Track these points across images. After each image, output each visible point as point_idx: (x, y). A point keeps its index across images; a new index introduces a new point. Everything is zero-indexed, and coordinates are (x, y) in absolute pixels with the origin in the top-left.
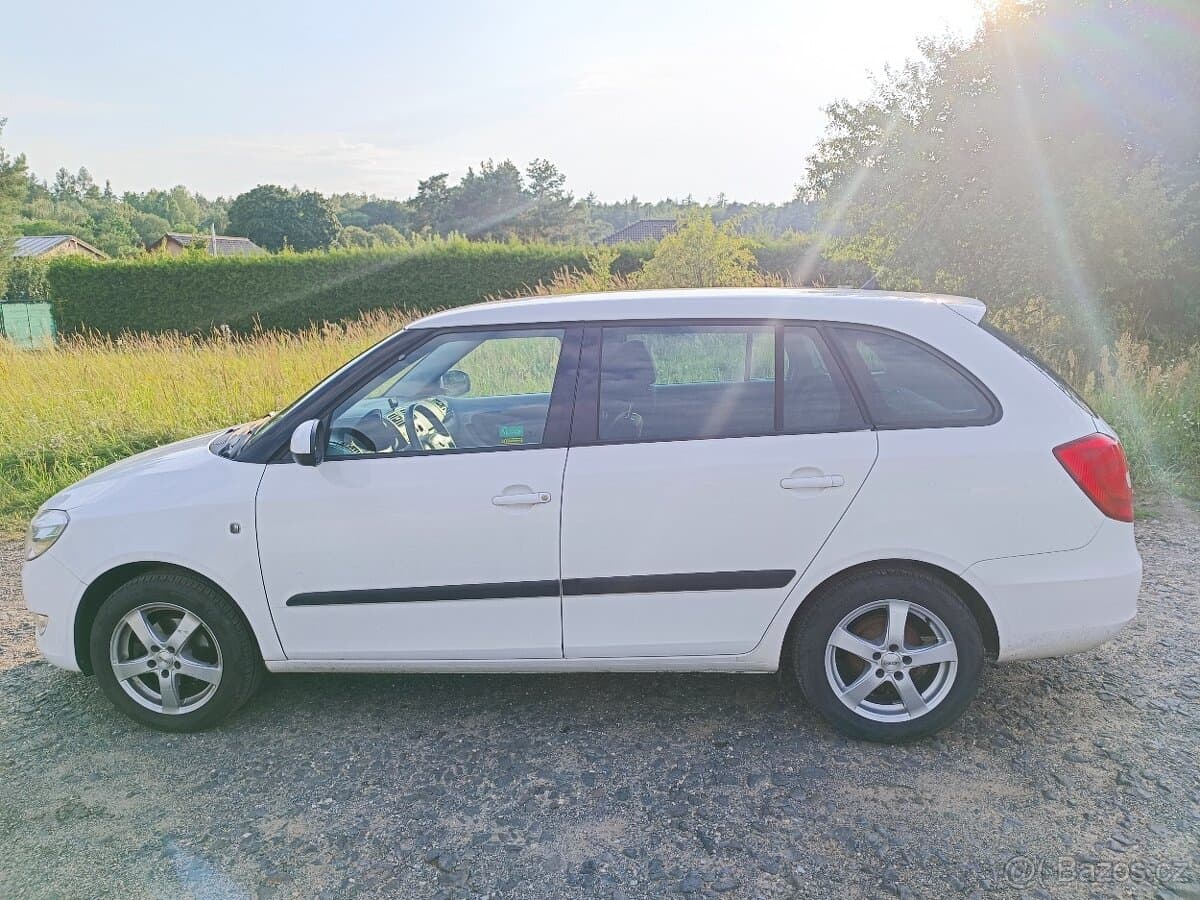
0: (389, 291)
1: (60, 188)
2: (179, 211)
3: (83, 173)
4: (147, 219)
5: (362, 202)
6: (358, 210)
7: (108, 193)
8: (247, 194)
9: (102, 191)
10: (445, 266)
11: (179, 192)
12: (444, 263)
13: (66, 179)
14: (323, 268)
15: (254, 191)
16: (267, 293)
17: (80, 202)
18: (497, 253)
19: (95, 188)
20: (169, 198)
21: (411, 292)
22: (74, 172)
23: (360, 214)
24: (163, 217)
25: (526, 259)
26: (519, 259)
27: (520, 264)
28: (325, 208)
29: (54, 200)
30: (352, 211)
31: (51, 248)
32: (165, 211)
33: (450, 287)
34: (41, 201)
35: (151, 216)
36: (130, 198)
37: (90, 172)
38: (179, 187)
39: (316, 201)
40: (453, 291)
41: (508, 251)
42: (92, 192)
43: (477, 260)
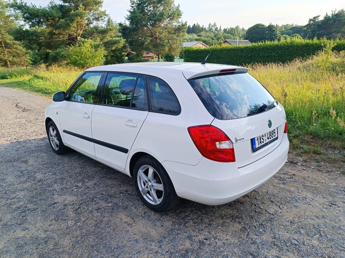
0: (268, 57)
1: (209, 28)
2: (236, 33)
3: (215, 24)
4: (228, 36)
5: (291, 27)
6: (289, 29)
7: (220, 29)
8: (252, 27)
9: (219, 29)
10: (287, 48)
11: (237, 28)
12: (287, 47)
13: (210, 26)
14: (249, 49)
15: (254, 26)
16: (233, 57)
17: (213, 32)
18: (307, 44)
19: (217, 28)
20: (234, 29)
21: (275, 57)
22: (212, 24)
23: (289, 31)
24: (232, 35)
25: (317, 46)
26: (314, 45)
27: (315, 47)
28: (275, 29)
29: (207, 32)
30: (287, 30)
31: (196, 44)
32: (233, 33)
33: (288, 55)
34: (203, 32)
35: (229, 35)
36: (225, 30)
37: (216, 24)
38: (238, 26)
39: (272, 28)
40: (289, 57)
41: (311, 43)
42: (216, 29)
43: (299, 46)
